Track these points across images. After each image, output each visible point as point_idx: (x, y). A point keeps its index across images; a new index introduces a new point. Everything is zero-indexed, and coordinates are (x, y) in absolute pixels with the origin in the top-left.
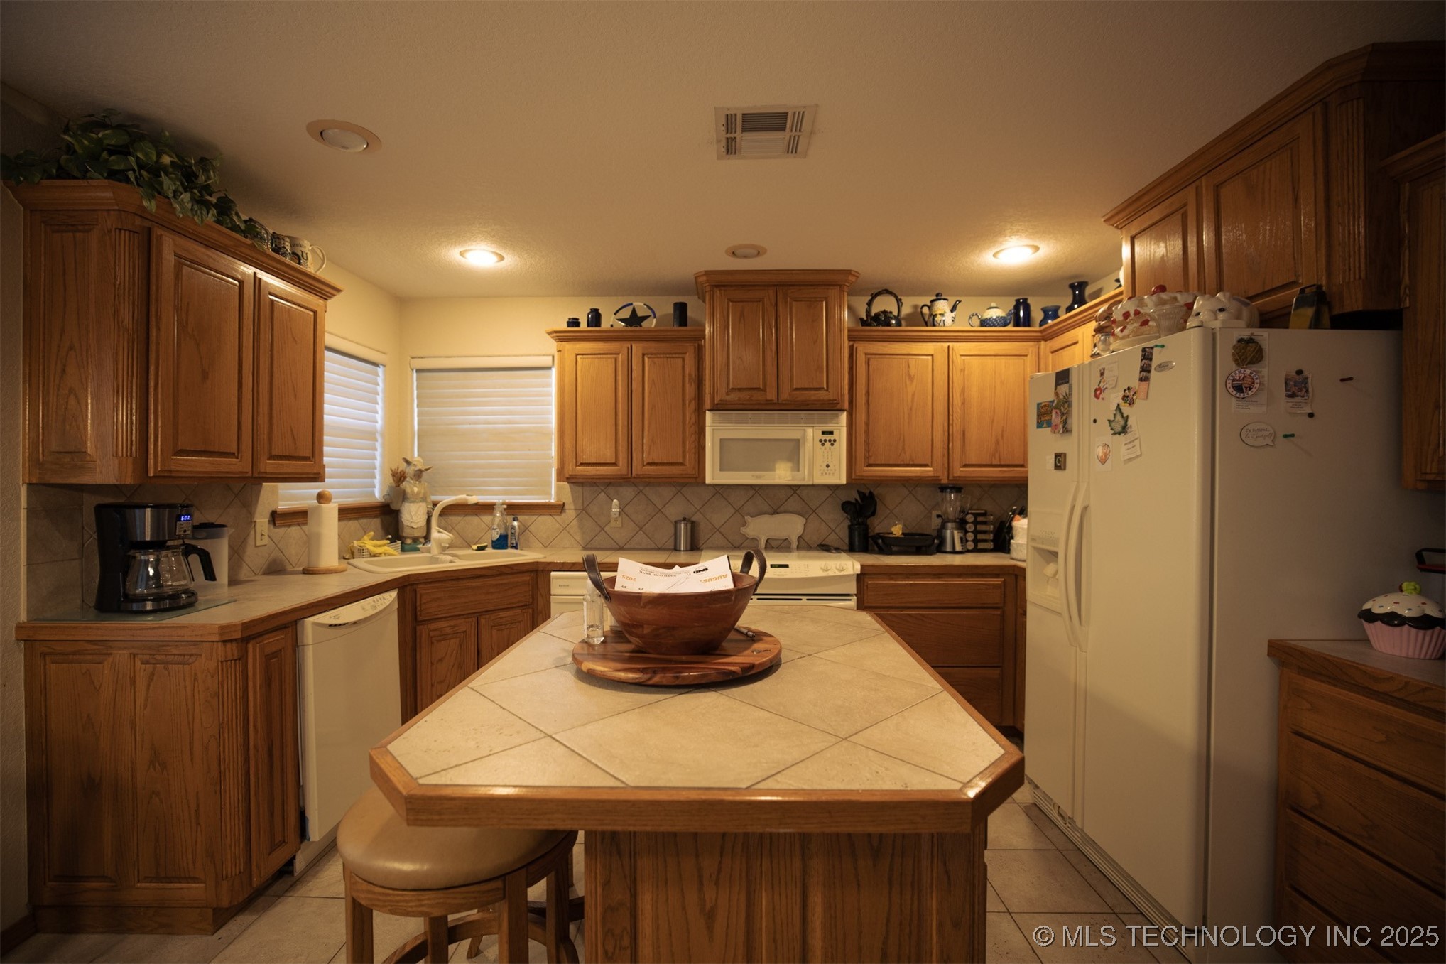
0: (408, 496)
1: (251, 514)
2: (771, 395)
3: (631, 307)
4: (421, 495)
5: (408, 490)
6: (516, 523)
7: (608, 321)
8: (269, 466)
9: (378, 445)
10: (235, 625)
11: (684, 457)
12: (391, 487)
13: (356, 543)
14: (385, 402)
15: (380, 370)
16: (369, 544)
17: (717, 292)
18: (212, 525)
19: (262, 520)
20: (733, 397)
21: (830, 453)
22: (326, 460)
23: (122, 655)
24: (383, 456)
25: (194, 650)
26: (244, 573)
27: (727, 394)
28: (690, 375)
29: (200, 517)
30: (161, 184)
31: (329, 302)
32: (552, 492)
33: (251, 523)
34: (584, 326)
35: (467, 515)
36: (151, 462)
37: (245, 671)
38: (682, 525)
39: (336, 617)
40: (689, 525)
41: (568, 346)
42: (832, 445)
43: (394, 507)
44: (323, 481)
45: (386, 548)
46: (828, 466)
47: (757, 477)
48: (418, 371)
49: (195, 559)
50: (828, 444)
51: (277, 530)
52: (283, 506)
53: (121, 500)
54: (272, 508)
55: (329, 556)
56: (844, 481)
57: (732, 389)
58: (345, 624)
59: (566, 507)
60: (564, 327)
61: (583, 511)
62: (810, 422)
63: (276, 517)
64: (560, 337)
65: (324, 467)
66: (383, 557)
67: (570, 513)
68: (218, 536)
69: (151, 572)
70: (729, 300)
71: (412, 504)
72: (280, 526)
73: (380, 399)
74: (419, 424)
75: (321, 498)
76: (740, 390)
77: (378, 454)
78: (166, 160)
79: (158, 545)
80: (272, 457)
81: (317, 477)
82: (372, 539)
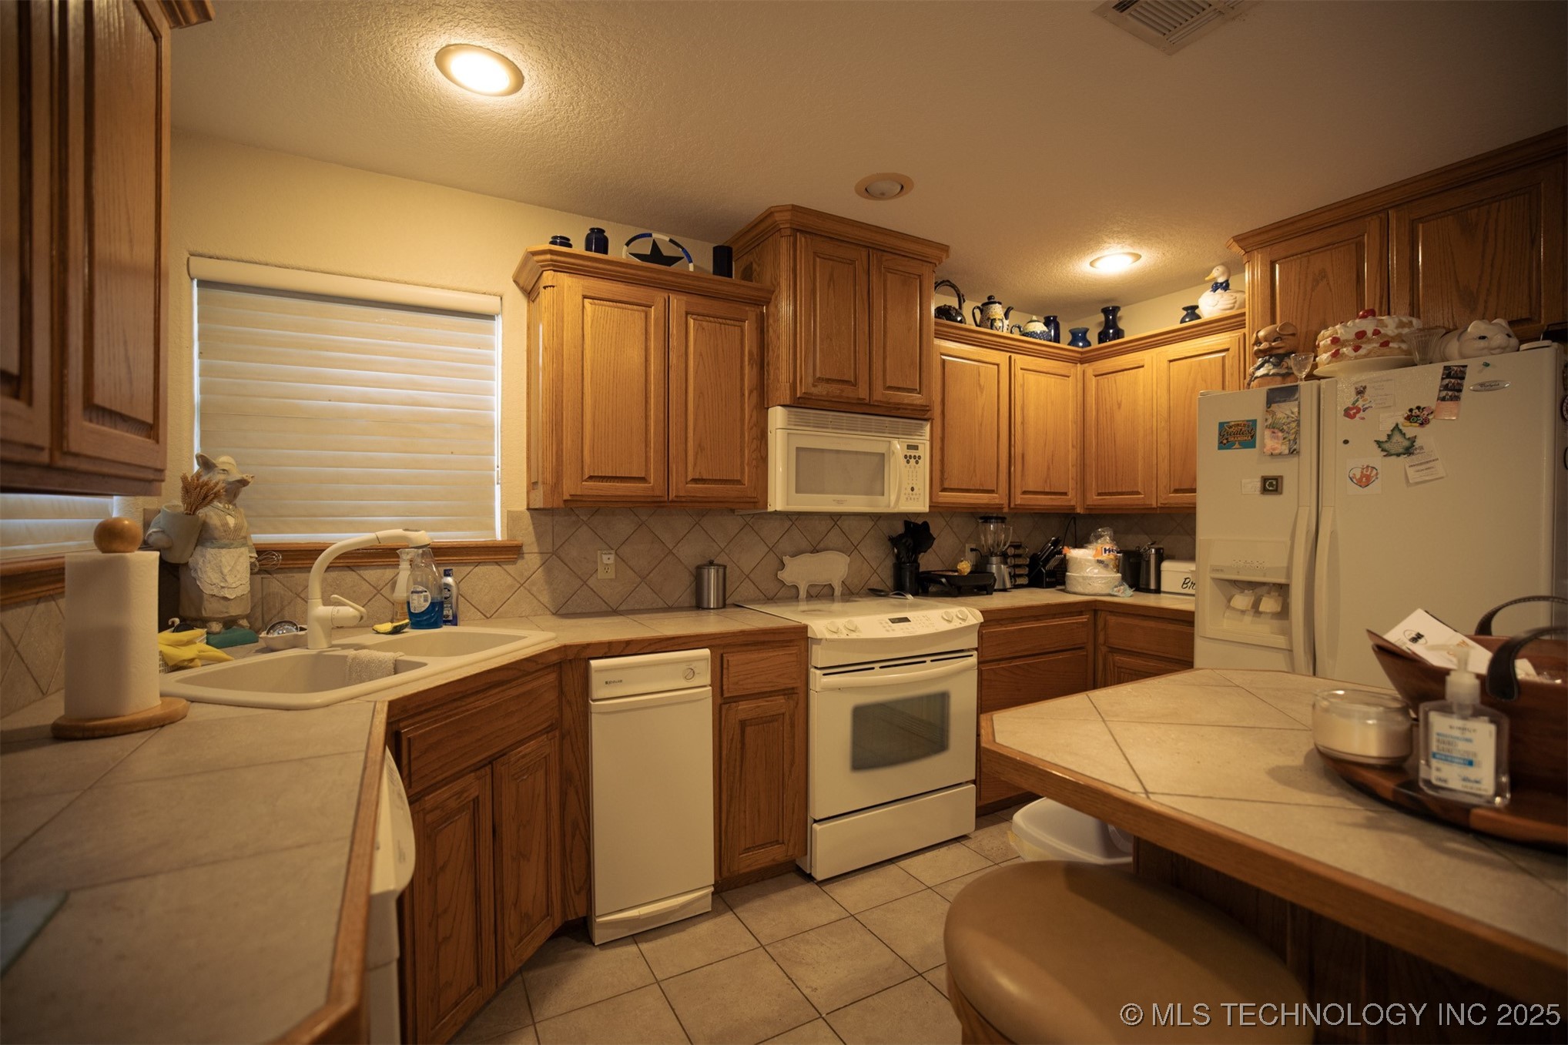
0: (217, 534)
2: (863, 393)
3: (650, 240)
4: (243, 532)
5: (213, 522)
6: (450, 580)
7: (621, 250)
11: (742, 473)
17: (801, 240)
20: (821, 390)
21: (914, 474)
27: (814, 386)
28: (751, 353)
32: (498, 524)
34: (580, 248)
38: (713, 572)
40: (721, 571)
41: (567, 280)
42: (917, 462)
46: (912, 489)
47: (839, 502)
48: (201, 282)
50: (912, 461)
56: (927, 509)
57: (819, 378)
59: (522, 550)
60: (546, 245)
61: (552, 556)
62: (895, 432)
67: (532, 560)
70: (816, 254)
71: (224, 551)
75: (113, 536)
76: (828, 381)
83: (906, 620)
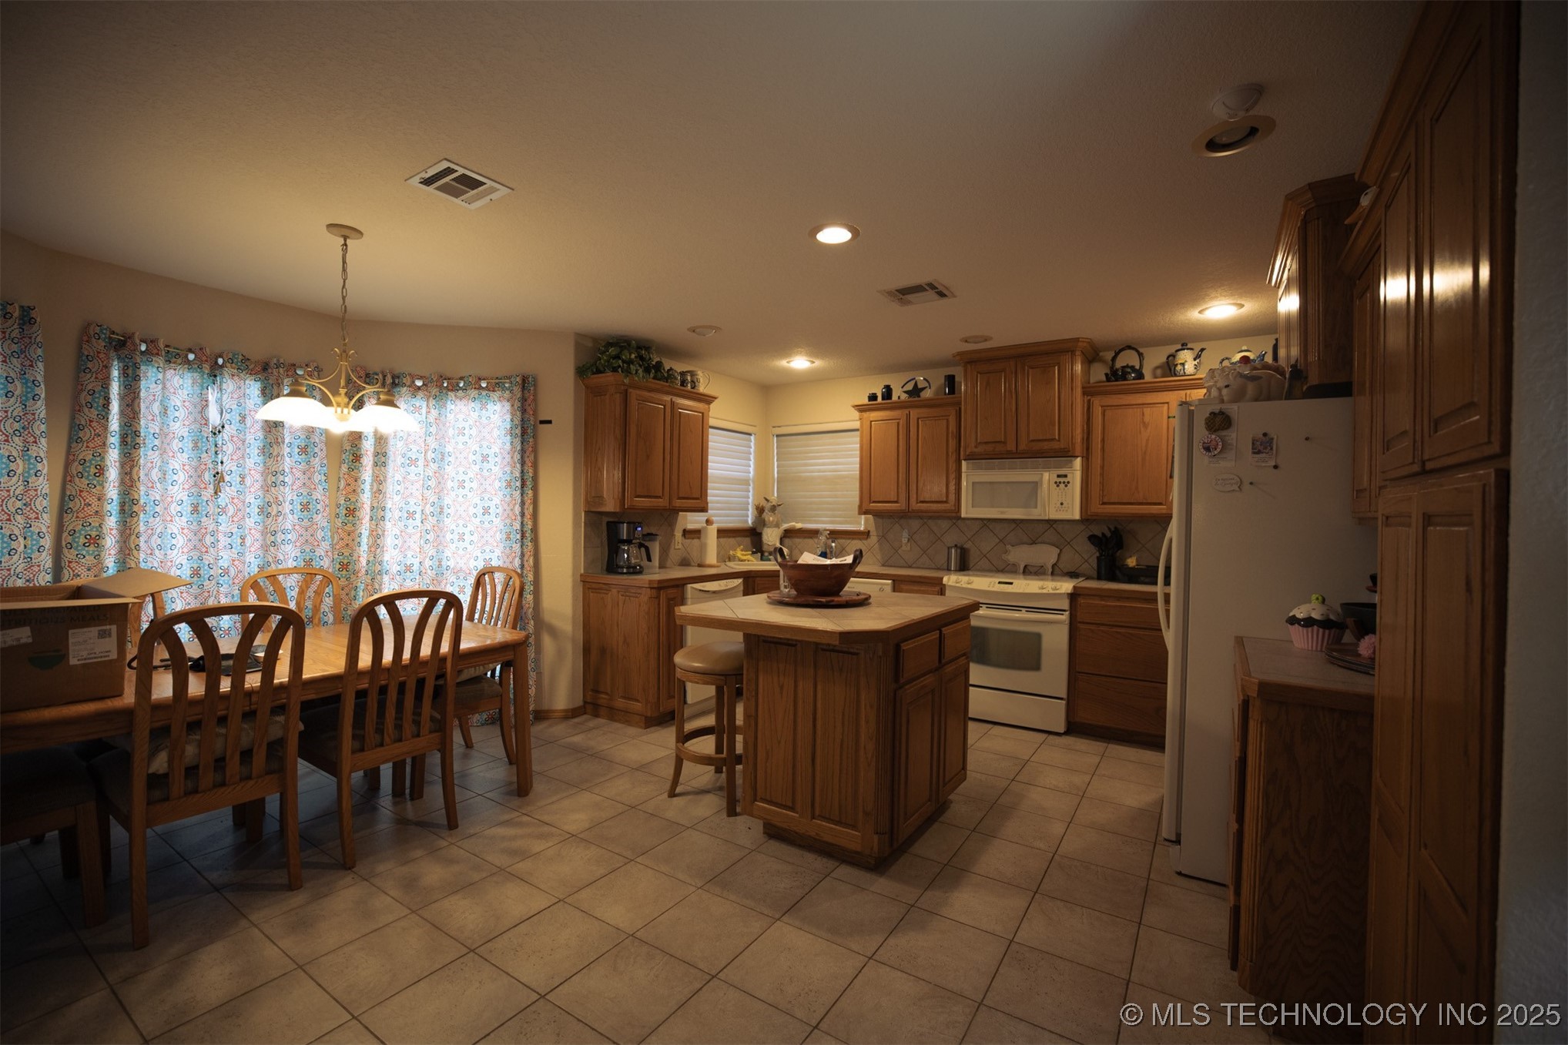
0: (767, 524)
1: (673, 530)
2: (1011, 446)
3: (913, 382)
4: (775, 523)
5: (766, 519)
6: (833, 544)
7: (897, 394)
8: (678, 503)
9: (751, 488)
10: (654, 581)
11: (947, 496)
12: (756, 517)
13: (731, 553)
14: (755, 458)
15: (752, 438)
16: (739, 554)
17: (969, 366)
18: (652, 534)
19: (678, 534)
20: (980, 449)
21: (1064, 494)
22: (709, 498)
23: (614, 591)
24: (754, 495)
25: (639, 591)
26: (669, 563)
27: (976, 447)
29: (647, 530)
30: (630, 368)
31: (712, 406)
32: (861, 524)
33: (673, 535)
34: (880, 399)
35: (805, 537)
36: (626, 501)
37: (659, 604)
38: (953, 551)
39: (703, 587)
40: (959, 551)
41: (866, 415)
42: (1066, 486)
43: (758, 531)
44: (707, 512)
45: (749, 556)
46: (1062, 504)
47: (1002, 513)
48: (777, 436)
49: (643, 549)
50: (1062, 485)
51: (687, 541)
52: (690, 526)
53: (616, 520)
54: (684, 528)
55: (711, 557)
56: (1077, 516)
57: (980, 443)
58: (708, 591)
59: (871, 534)
60: (866, 401)
61: (883, 537)
62: (1047, 467)
63: (686, 533)
64: (861, 409)
65: (707, 503)
66: (747, 562)
67: (874, 539)
68: (653, 540)
69: (626, 556)
70: (978, 372)
71: (769, 529)
72: (688, 539)
73: (752, 457)
74: (778, 473)
75: (709, 522)
76: (986, 443)
77: (751, 494)
78: (633, 356)
79: (629, 542)
80: (679, 498)
81: (704, 509)
82: (742, 551)
83: (1011, 583)
